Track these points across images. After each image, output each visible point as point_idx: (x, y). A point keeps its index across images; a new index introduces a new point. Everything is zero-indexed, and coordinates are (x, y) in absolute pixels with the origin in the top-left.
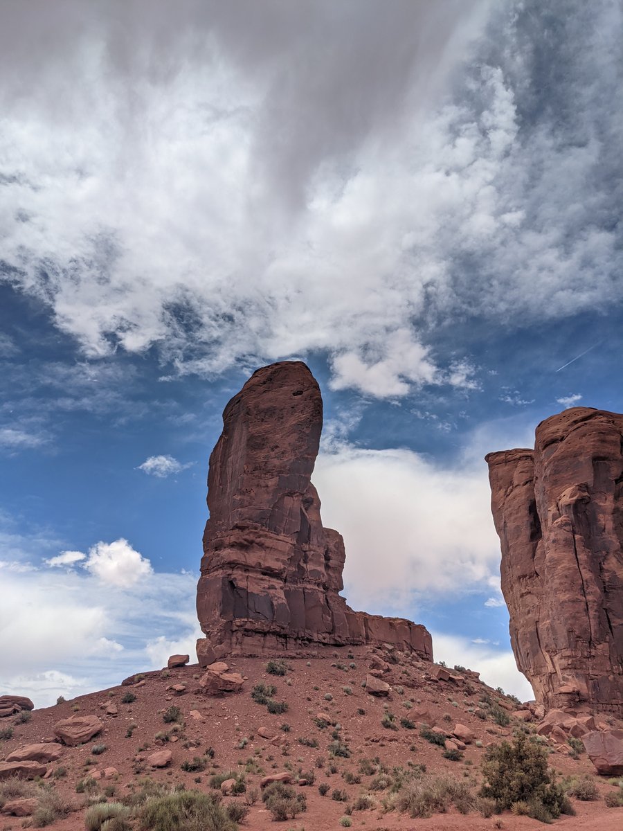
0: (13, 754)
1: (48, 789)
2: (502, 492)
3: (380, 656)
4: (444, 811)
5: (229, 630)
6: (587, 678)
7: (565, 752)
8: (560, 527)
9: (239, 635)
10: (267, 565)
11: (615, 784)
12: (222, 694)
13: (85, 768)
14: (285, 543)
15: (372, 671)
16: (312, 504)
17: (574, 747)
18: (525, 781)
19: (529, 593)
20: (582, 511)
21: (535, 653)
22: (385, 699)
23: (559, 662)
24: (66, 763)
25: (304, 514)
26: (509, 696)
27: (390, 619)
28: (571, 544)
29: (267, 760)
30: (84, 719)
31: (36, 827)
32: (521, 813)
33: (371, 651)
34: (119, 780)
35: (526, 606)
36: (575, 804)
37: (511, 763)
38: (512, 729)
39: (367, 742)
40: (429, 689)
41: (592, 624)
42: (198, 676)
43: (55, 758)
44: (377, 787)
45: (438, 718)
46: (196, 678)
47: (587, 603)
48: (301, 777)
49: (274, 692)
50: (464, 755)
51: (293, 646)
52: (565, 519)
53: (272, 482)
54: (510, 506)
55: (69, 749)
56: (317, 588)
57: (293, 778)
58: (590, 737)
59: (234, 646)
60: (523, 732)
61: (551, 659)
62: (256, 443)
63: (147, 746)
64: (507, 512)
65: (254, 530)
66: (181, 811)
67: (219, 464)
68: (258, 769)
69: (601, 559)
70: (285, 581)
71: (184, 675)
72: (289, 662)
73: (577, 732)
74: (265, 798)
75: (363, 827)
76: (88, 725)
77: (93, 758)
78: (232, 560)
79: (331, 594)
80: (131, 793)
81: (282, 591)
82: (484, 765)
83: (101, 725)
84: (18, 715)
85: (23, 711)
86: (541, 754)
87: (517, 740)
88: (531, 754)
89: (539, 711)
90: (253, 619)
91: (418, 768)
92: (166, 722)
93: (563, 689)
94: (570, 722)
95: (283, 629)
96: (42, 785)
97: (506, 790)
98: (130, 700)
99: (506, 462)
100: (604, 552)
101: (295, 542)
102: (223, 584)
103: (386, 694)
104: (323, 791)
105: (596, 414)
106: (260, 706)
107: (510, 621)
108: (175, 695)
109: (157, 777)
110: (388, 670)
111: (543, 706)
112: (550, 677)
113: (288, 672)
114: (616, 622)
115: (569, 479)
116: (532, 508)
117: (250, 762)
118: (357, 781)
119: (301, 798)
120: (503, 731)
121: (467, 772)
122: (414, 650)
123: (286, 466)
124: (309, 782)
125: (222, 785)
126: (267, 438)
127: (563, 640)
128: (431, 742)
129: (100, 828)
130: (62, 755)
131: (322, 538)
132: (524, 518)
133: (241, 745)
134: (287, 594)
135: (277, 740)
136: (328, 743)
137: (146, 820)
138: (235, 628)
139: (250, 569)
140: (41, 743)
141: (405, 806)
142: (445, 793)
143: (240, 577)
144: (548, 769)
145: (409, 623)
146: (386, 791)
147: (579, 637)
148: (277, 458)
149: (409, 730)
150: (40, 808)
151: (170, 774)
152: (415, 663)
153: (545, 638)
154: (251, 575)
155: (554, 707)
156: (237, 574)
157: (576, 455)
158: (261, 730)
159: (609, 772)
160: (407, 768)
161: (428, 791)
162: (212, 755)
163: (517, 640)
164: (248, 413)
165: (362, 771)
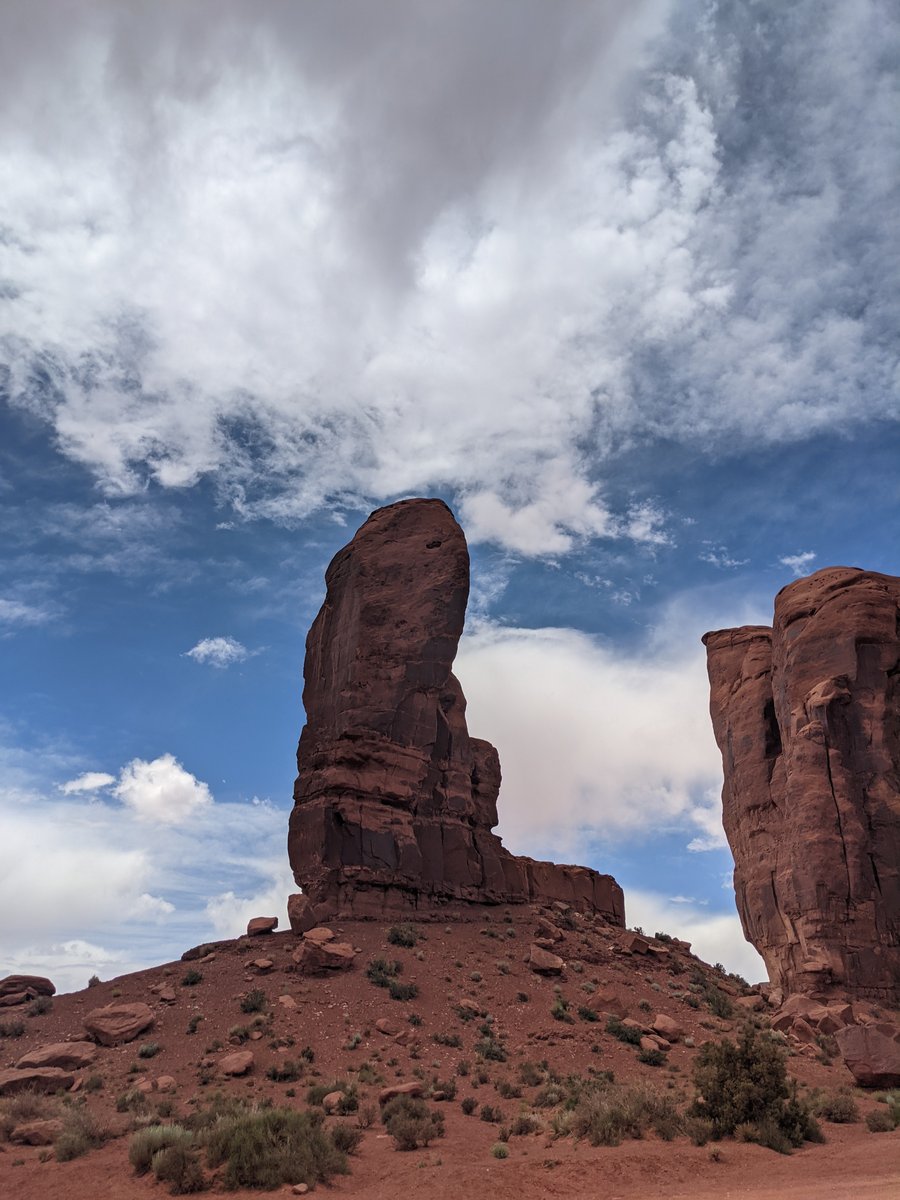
0: (26, 1058)
1: (75, 1107)
2: (725, 688)
3: (550, 919)
4: (638, 1137)
5: (334, 883)
6: (843, 951)
7: (811, 1055)
8: (808, 737)
9: (350, 889)
10: (389, 790)
11: (881, 1100)
12: (325, 972)
13: (129, 1076)
14: (415, 758)
15: (538, 941)
16: (453, 703)
17: (823, 1047)
18: (754, 1095)
19: (763, 831)
20: (839, 715)
21: (770, 915)
22: (556, 979)
23: (804, 928)
24: (103, 1070)
25: (442, 718)
26: (731, 976)
27: (565, 867)
28: (822, 762)
29: (388, 1064)
30: (127, 1008)
31: (59, 1161)
32: (749, 1139)
33: (537, 912)
34: (178, 1093)
35: (759, 848)
36: (826, 1128)
37: (735, 1070)
38: (735, 1022)
39: (531, 1040)
40: (620, 965)
41: (851, 875)
42: (290, 947)
43: (86, 1063)
44: (544, 1102)
45: (632, 1006)
46: (288, 951)
47: (844, 846)
48: (436, 1089)
49: (398, 969)
50: (667, 1057)
51: (426, 905)
52: (815, 726)
53: (397, 673)
54: (737, 708)
55: (106, 1050)
56: (460, 822)
57: (426, 1090)
58: (846, 1035)
59: (342, 904)
60: (753, 1027)
61: (793, 925)
62: (374, 616)
63: (217, 1045)
64: (732, 717)
65: (370, 741)
66: (266, 1136)
67: (320, 646)
68: (376, 1077)
69: (866, 783)
70: (415, 812)
71: (272, 946)
72: (420, 928)
73: (827, 1026)
74: (386, 1119)
75: (524, 1158)
76: (134, 1016)
77: (140, 1063)
78: (339, 783)
79: (480, 831)
80: (195, 1111)
81: (411, 828)
82: (696, 1071)
83: (152, 1016)
84: (33, 1003)
85: (41, 998)
86: (777, 1056)
87: (743, 1036)
88: (763, 1056)
89: (775, 996)
90: (369, 867)
91: (602, 1075)
92: (246, 1012)
93: (809, 967)
94: (819, 1012)
95: (412, 880)
96: (67, 1101)
97: (727, 1107)
98: (193, 981)
99: (733, 644)
100: (869, 774)
101: (429, 758)
102: (327, 817)
103: (558, 972)
104: (468, 1108)
105: (861, 576)
106: (379, 989)
107: (735, 870)
108: (258, 974)
109: (232, 1090)
110: (561, 939)
111: (779, 990)
112: (791, 948)
113: (418, 941)
114: (886, 872)
115: (823, 669)
116: (769, 710)
117: (365, 1067)
118: (516, 1094)
119: (438, 1117)
120: (724, 1024)
121: (672, 1081)
122: (599, 911)
123: (416, 650)
124: (448, 1096)
125: (325, 1099)
126: (389, 609)
127: (809, 897)
128: (622, 1040)
129: (150, 1161)
130: (95, 1058)
131: (468, 752)
132: (757, 726)
133: (352, 1044)
134: (418, 831)
135: (404, 1036)
136: (476, 1041)
137: (216, 1148)
138: (343, 880)
139: (365, 795)
140: (66, 1041)
141: (584, 1129)
142: (641, 1111)
143: (351, 807)
144: (787, 1078)
145: (592, 874)
146: (557, 1108)
147: (834, 893)
148: (405, 638)
149: (592, 1023)
150: (65, 1134)
151: (251, 1084)
152: (599, 929)
153: (786, 894)
154: (366, 804)
155: (796, 991)
156: (346, 803)
157: (832, 635)
158: (381, 1022)
159: (872, 1083)
160: (586, 1076)
161: (616, 1108)
162: (311, 1058)
163: (745, 896)
164: (361, 574)
165: (523, 1080)
